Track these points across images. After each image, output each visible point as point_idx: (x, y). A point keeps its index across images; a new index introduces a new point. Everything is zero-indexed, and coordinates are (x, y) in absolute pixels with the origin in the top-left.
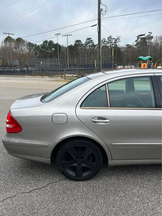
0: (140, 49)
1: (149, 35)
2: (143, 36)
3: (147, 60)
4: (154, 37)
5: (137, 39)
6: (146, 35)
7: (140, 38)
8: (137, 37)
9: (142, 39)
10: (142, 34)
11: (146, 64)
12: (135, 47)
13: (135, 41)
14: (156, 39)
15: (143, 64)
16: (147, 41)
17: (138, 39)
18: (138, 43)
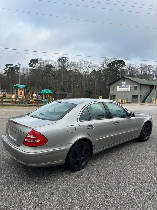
0: (9, 77)
1: (16, 66)
2: (12, 66)
3: (23, 88)
4: (21, 68)
5: (5, 68)
6: (14, 65)
7: (8, 67)
8: (6, 65)
9: (10, 68)
10: (11, 64)
11: (22, 91)
12: (4, 74)
13: (4, 69)
14: (23, 70)
15: (20, 91)
16: (15, 71)
17: (7, 67)
18: (7, 71)
